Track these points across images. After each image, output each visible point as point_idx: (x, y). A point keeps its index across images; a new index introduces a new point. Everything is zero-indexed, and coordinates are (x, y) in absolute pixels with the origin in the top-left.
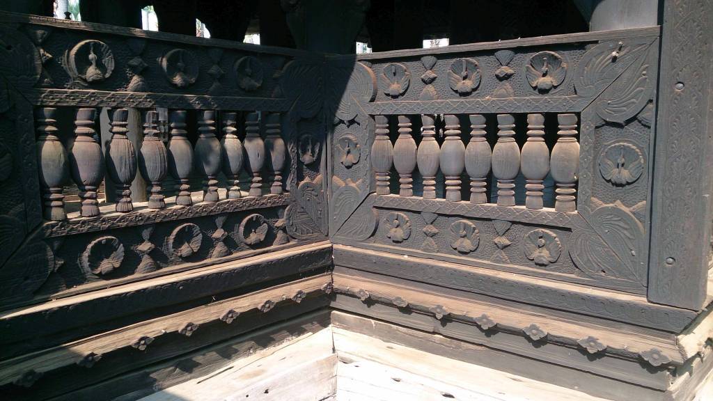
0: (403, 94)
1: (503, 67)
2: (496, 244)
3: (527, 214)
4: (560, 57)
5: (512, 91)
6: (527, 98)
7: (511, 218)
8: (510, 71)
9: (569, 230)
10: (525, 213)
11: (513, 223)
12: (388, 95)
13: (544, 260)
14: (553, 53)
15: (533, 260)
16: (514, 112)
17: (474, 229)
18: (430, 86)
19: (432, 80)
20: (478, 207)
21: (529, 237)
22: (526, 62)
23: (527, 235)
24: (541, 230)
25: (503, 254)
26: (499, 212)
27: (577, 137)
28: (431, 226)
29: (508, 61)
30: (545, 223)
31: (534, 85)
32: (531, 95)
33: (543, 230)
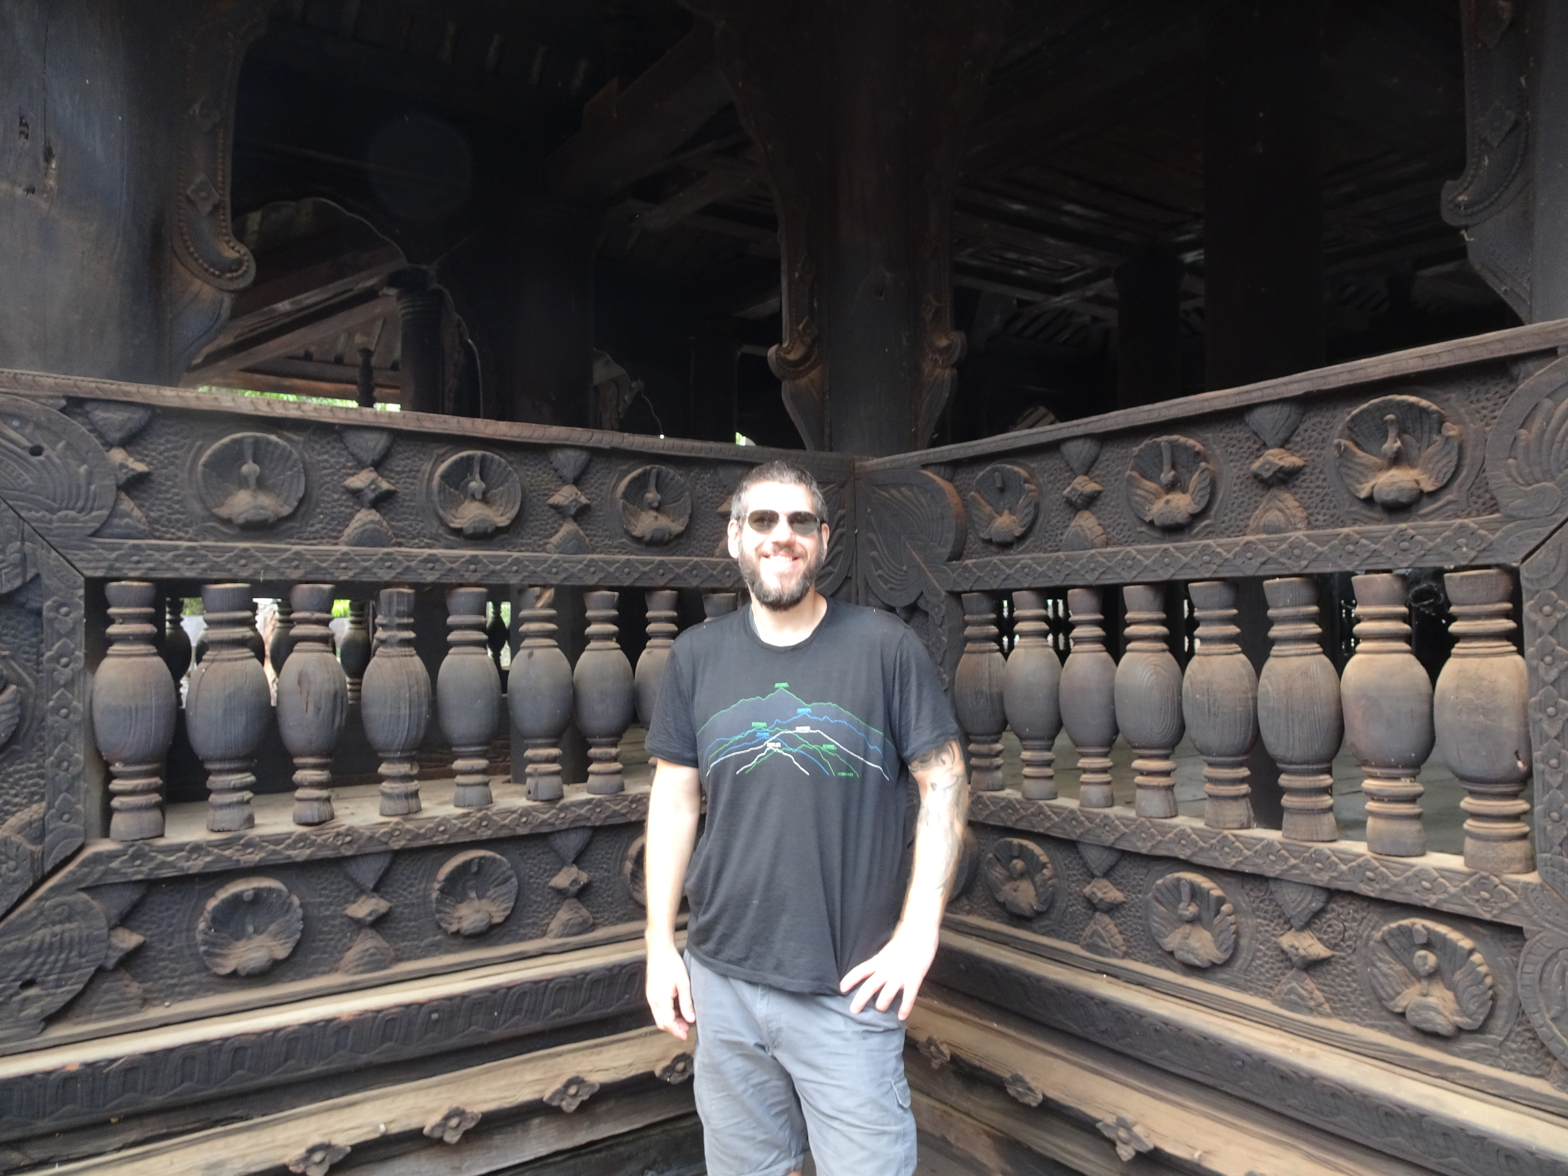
0: (1022, 538)
1: (1271, 451)
2: (1283, 952)
3: (1374, 869)
4: (1434, 407)
5: (1300, 514)
6: (1346, 530)
7: (1323, 879)
8: (1290, 460)
9: (1517, 931)
10: (1365, 866)
11: (1333, 894)
12: (989, 542)
13: (1439, 1020)
14: (1412, 399)
15: (1402, 1015)
16: (1308, 571)
17: (1221, 901)
18: (1086, 514)
19: (1090, 501)
20: (1225, 837)
21: (1384, 941)
22: (1337, 433)
23: (1377, 935)
24: (1419, 923)
25: (1309, 986)
26: (1286, 859)
27: (1515, 638)
28: (1105, 882)
29: (1282, 436)
30: (1431, 901)
31: (1363, 494)
32: (1355, 522)
33: (1430, 924)
